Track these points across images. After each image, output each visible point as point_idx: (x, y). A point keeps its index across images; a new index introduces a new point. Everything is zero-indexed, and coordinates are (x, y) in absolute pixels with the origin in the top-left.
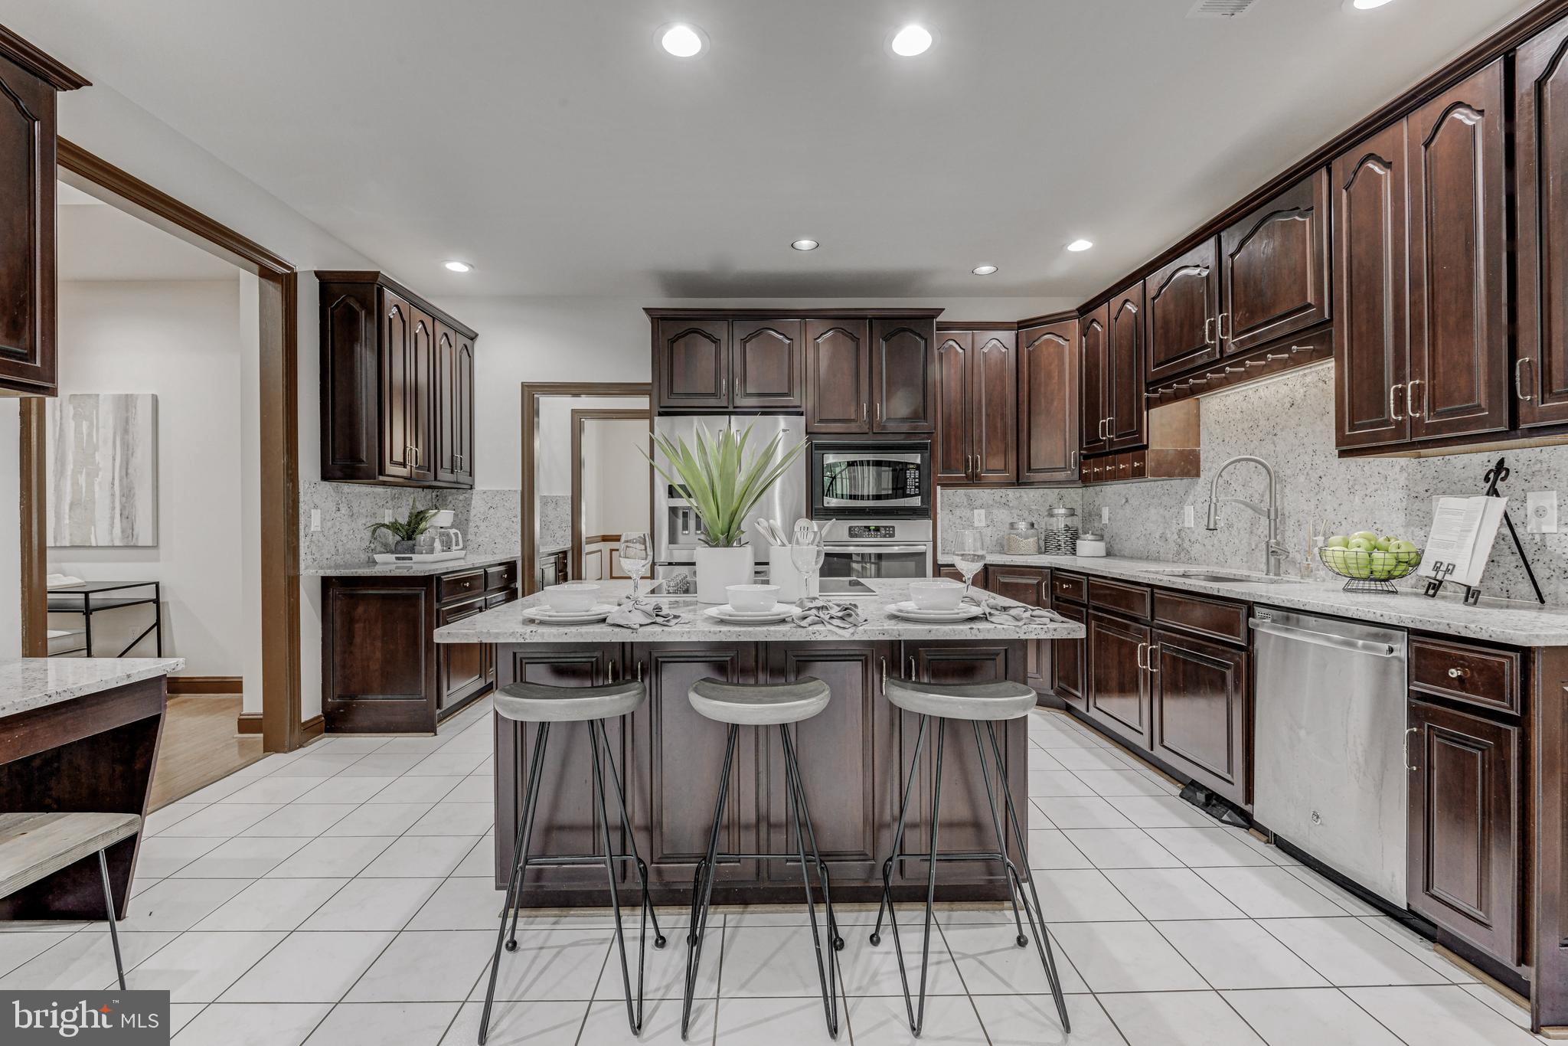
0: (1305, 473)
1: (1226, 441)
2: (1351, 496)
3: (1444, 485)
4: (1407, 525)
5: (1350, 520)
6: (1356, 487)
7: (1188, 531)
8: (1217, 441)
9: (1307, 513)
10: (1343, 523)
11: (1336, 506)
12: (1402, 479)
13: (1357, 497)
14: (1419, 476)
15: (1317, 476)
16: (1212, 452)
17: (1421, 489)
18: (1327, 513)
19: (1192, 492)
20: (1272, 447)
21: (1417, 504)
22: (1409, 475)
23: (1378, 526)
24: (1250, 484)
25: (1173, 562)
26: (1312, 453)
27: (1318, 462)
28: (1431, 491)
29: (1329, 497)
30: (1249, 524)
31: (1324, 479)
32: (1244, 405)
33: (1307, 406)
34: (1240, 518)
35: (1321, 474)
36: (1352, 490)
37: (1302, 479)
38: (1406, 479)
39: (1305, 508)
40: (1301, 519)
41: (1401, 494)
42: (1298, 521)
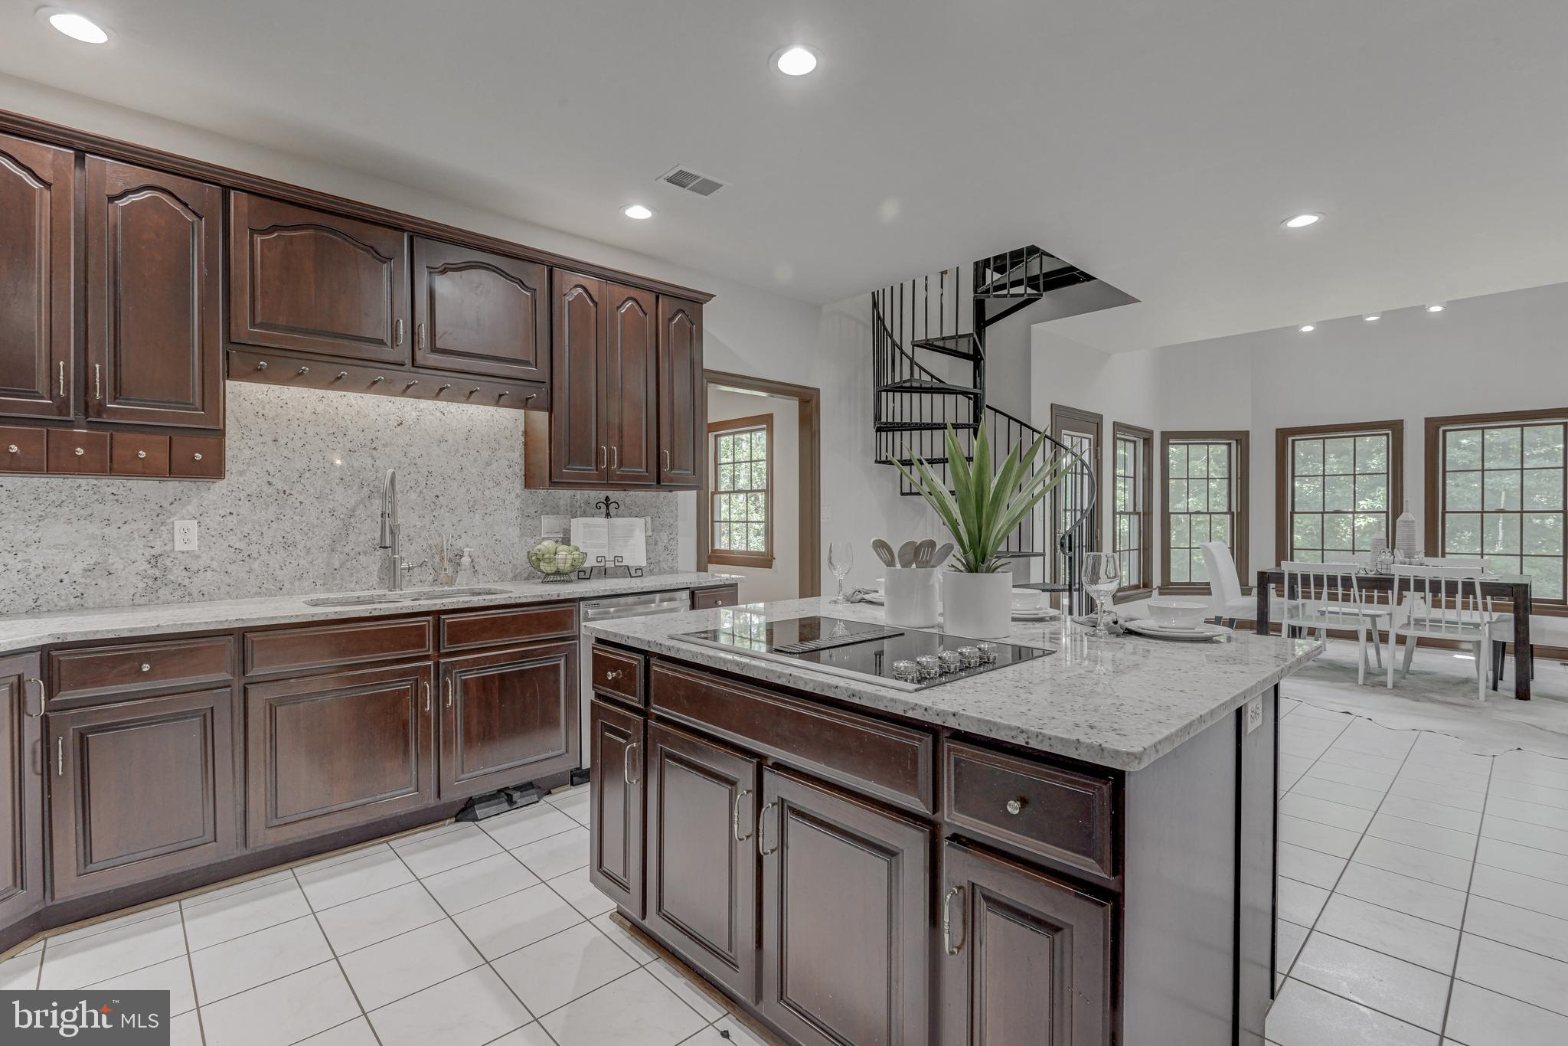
0: (418, 491)
1: (282, 441)
2: (472, 514)
3: (548, 509)
4: (522, 535)
5: (470, 533)
6: (476, 507)
7: (180, 556)
8: (259, 439)
9: (420, 528)
10: (462, 536)
11: (455, 522)
12: (518, 503)
13: (477, 515)
14: (530, 501)
15: (433, 495)
16: (247, 452)
17: (532, 510)
18: (444, 528)
19: (195, 500)
20: (370, 461)
21: (529, 521)
22: (523, 500)
23: (497, 537)
24: (331, 497)
25: (134, 605)
26: (427, 474)
27: (434, 482)
28: (539, 512)
29: (447, 514)
30: (329, 542)
31: (441, 498)
32: (320, 408)
33: (420, 430)
34: (310, 534)
35: (438, 493)
36: (472, 509)
37: (413, 496)
38: (520, 503)
39: (419, 524)
40: (412, 534)
41: (516, 513)
42: (408, 536)
